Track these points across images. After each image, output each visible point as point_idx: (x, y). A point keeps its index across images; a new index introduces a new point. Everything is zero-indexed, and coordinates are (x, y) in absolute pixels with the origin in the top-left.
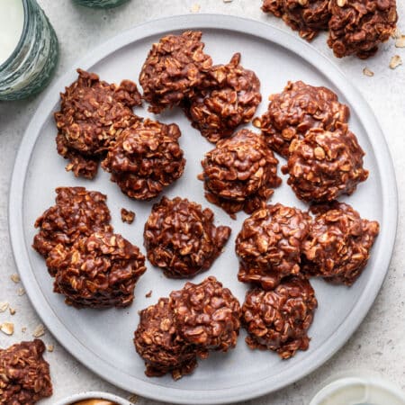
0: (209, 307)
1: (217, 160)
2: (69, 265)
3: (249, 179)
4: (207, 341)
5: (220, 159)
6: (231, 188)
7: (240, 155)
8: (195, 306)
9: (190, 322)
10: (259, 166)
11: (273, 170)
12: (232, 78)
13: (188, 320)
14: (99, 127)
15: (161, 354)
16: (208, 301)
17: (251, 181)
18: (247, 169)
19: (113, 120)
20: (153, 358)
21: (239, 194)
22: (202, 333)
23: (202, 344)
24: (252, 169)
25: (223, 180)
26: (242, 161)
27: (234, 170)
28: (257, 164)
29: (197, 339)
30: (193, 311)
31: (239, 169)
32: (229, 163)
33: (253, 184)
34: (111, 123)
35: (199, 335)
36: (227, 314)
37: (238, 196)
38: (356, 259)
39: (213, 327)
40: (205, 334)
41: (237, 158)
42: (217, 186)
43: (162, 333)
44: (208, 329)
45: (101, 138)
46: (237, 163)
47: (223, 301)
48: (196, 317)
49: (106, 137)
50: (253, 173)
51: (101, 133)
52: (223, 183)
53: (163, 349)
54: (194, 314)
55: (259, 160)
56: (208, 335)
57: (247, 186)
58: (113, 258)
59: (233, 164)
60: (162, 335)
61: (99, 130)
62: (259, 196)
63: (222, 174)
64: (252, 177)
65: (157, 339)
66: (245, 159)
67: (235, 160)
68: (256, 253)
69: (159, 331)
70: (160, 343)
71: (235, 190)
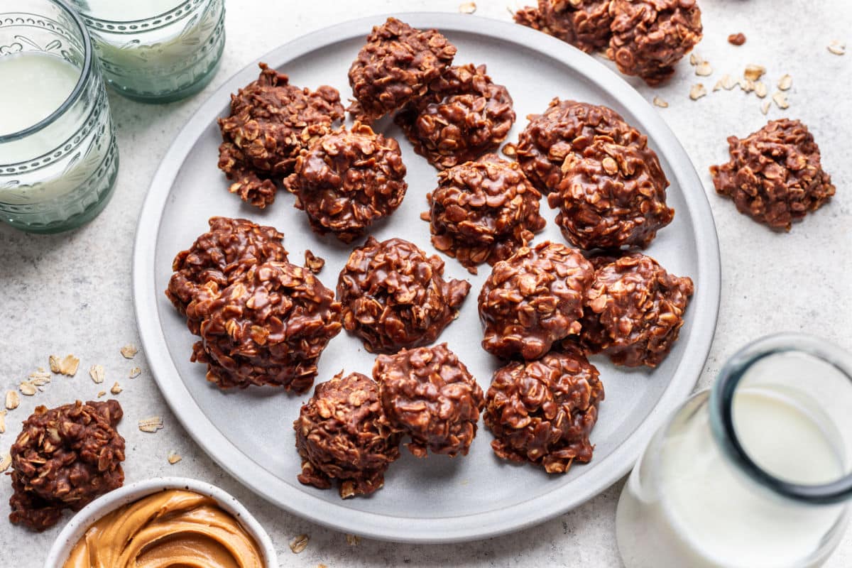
0: (437, 376)
1: (458, 178)
2: (228, 302)
3: (502, 206)
4: (429, 424)
5: (461, 177)
6: (475, 219)
7: (491, 171)
8: (416, 367)
9: (407, 390)
10: (517, 193)
11: (534, 203)
12: (479, 80)
13: (404, 386)
14: (287, 126)
15: (338, 438)
16: (436, 367)
17: (506, 210)
18: (500, 192)
19: (307, 122)
20: (324, 443)
21: (489, 228)
22: (423, 411)
23: (420, 428)
24: (508, 192)
25: (464, 207)
26: (493, 180)
27: (481, 193)
28: (513, 188)
29: (413, 419)
30: (412, 376)
31: (488, 191)
32: (475, 182)
33: (509, 214)
34: (304, 124)
35: (418, 412)
36: (465, 391)
37: (485, 232)
38: (665, 320)
39: (440, 404)
40: (427, 413)
41: (488, 176)
42: (454, 215)
43: (349, 407)
44: (433, 407)
45: (288, 141)
46: (486, 183)
47: (460, 372)
48: (416, 385)
49: (295, 142)
50: (508, 199)
51: (288, 135)
52: (464, 211)
53: (345, 431)
54: (413, 379)
55: (517, 184)
56: (432, 416)
57: (500, 217)
58: (296, 294)
59: (479, 184)
60: (347, 409)
61: (287, 131)
62: (513, 239)
63: (464, 197)
64: (507, 204)
65: (340, 413)
66: (497, 178)
67: (483, 179)
68: (517, 298)
69: (346, 403)
70: (342, 419)
71: (480, 223)
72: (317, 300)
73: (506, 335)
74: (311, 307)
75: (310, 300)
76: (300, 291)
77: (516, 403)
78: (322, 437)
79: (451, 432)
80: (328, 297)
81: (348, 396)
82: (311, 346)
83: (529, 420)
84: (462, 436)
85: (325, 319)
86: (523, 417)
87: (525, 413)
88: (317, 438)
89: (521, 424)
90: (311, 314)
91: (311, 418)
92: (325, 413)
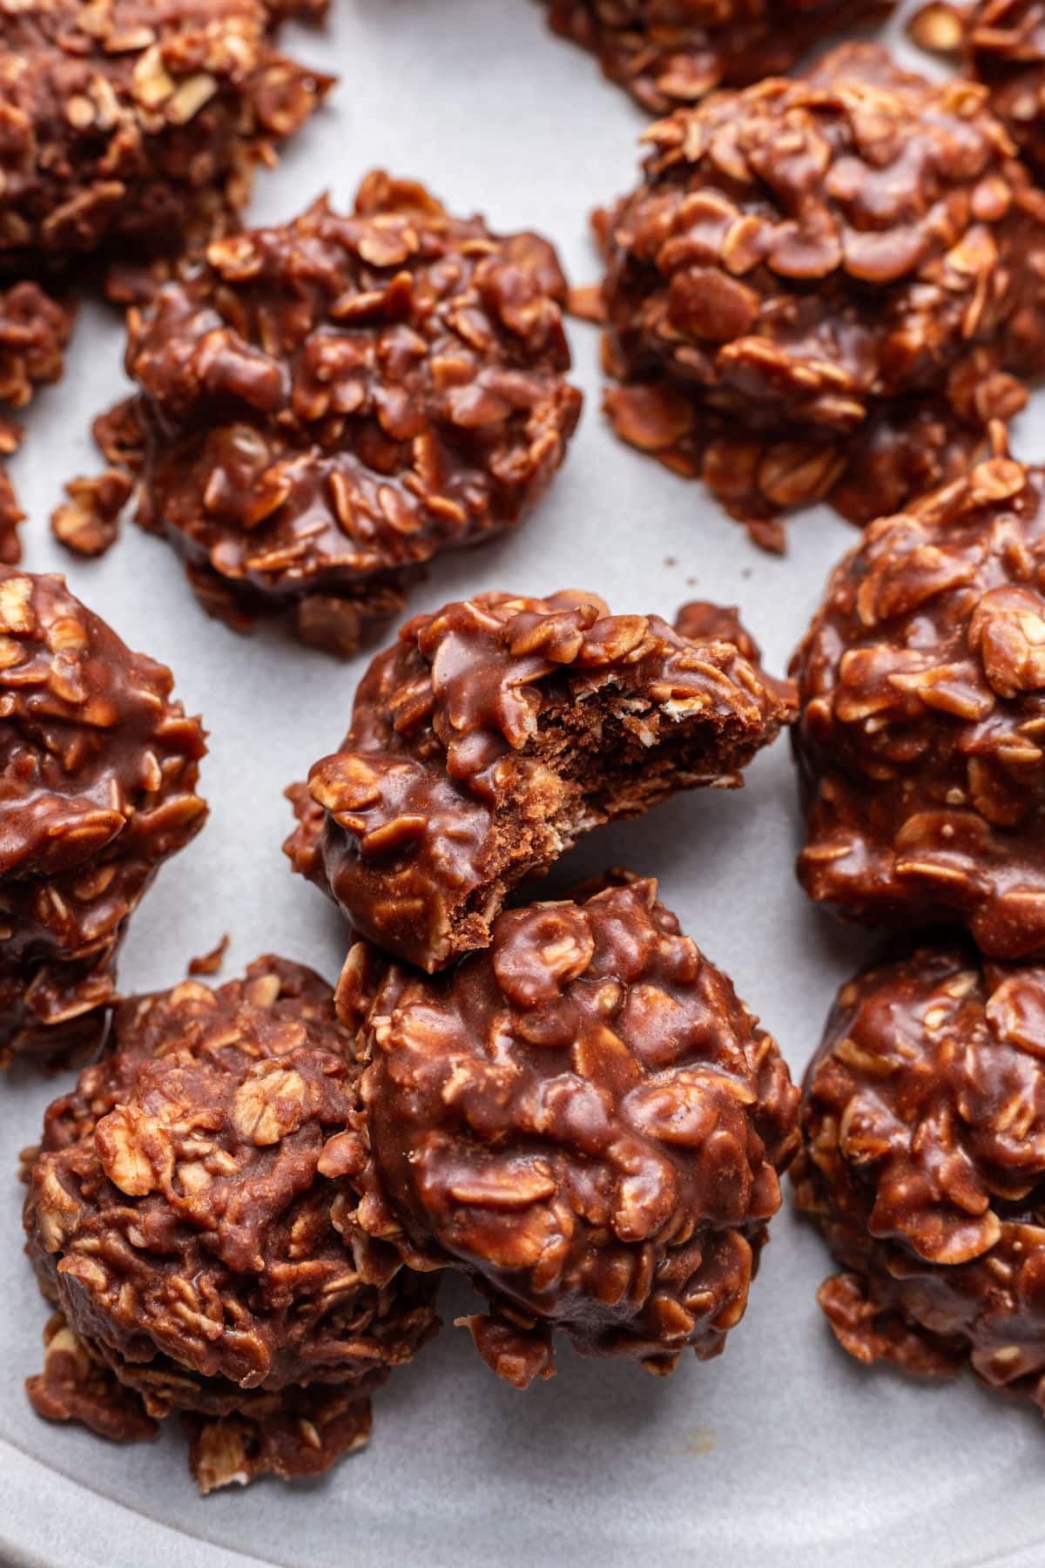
0: (609, 1037)
1: (725, 155)
3: (910, 276)
4: (569, 1260)
5: (741, 149)
6: (786, 330)
7: (869, 127)
8: (520, 1007)
9: (480, 1114)
10: (973, 220)
13: (464, 1096)
15: (183, 1282)
16: (606, 997)
17: (924, 295)
18: (905, 215)
20: (123, 1297)
21: (840, 372)
22: (544, 1201)
23: (525, 1275)
24: (937, 218)
25: (746, 278)
26: (874, 164)
27: (821, 219)
28: (958, 198)
29: (499, 1238)
30: (501, 1043)
31: (853, 213)
32: (797, 172)
33: (936, 310)
35: (522, 1210)
36: (721, 1105)
37: (830, 386)
39: (619, 1173)
40: (561, 1213)
41: (854, 148)
42: (703, 313)
43: (232, 1149)
44: (585, 1183)
46: (847, 178)
47: (705, 1017)
48: (521, 1085)
50: (938, 246)
52: (746, 295)
53: (209, 1256)
54: (505, 1062)
55: (971, 182)
56: (583, 1222)
57: (896, 322)
59: (816, 182)
60: (225, 1161)
62: (944, 411)
63: (748, 238)
64: (930, 270)
65: (194, 1176)
66: (895, 156)
67: (832, 159)
68: (970, 699)
69: (222, 1132)
70: (200, 1207)
71: (811, 347)
72: (97, 715)
73: (906, 850)
74: (73, 748)
75: (68, 719)
76: (26, 689)
77: (945, 1161)
78: (118, 1271)
79: (659, 1284)
80: (147, 695)
81: (229, 1099)
82: (81, 908)
83: (993, 1231)
84: (702, 1295)
85: (136, 793)
86: (971, 1218)
87: (978, 1203)
88: (95, 1273)
89: (959, 1245)
90: (75, 777)
91: (73, 1179)
92: (131, 1172)
